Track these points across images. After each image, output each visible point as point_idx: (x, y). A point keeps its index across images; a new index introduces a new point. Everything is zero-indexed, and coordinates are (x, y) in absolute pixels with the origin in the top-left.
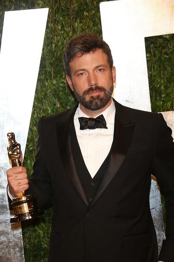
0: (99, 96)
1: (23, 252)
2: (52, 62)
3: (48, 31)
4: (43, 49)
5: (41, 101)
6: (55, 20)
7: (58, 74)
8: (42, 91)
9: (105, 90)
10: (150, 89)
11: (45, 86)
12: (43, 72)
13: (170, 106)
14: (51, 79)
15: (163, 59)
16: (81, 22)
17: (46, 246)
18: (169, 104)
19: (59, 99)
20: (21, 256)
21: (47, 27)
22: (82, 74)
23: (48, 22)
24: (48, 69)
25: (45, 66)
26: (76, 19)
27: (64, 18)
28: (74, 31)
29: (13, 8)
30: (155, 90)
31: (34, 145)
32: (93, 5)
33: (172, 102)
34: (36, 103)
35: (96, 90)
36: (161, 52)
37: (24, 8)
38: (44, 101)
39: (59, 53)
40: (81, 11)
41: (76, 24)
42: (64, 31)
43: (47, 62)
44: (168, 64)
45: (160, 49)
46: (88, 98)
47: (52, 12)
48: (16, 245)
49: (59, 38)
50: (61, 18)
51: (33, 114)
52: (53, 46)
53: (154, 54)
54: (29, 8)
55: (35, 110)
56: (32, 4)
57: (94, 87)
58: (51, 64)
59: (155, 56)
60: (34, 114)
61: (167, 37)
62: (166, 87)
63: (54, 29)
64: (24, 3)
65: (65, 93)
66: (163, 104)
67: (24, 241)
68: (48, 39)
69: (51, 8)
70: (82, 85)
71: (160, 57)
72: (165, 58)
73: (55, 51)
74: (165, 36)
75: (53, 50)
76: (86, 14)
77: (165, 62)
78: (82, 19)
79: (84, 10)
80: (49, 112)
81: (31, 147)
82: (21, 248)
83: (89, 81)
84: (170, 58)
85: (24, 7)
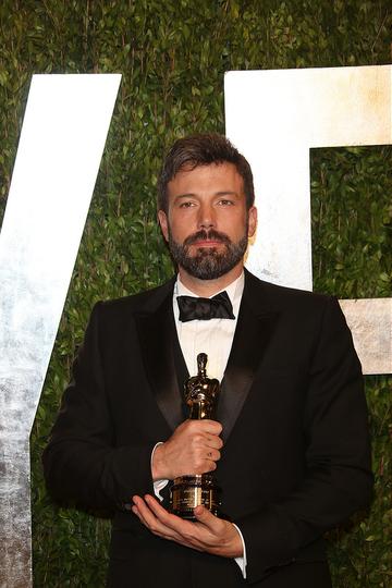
0: (214, 250)
1: (30, 562)
2: (119, 181)
3: (117, 119)
4: (104, 155)
5: (92, 259)
6: (133, 99)
7: (129, 206)
8: (95, 238)
9: (230, 241)
10: (314, 252)
11: (101, 229)
12: (101, 201)
13: (350, 288)
14: (115, 216)
15: (344, 194)
16: (184, 108)
17: (78, 552)
18: (349, 285)
19: (129, 257)
20: (25, 570)
21: (116, 112)
22: (188, 205)
23: (118, 101)
24: (111, 196)
25: (105, 188)
26: (175, 99)
27: (152, 96)
28: (169, 125)
29: (50, 68)
30: (324, 256)
31: (69, 347)
32: (210, 74)
33: (356, 282)
34: (81, 262)
35: (210, 237)
36: (340, 180)
37: (73, 71)
38: (97, 258)
39: (135, 166)
40: (186, 86)
41: (175, 111)
42: (150, 122)
43: (111, 182)
44: (352, 205)
45: (340, 173)
46: (192, 251)
47: (128, 82)
48: (18, 545)
49: (137, 135)
50: (145, 96)
51: (73, 282)
52: (125, 149)
53: (327, 182)
54: (82, 72)
55: (77, 276)
56: (88, 63)
57: (207, 231)
58: (117, 186)
59: (327, 185)
60: (76, 283)
61: (356, 151)
62: (346, 251)
63: (128, 116)
64: (74, 60)
65: (140, 247)
66: (338, 284)
67: (34, 540)
68: (115, 135)
69: (127, 75)
70: (186, 225)
71: (338, 189)
72: (347, 193)
73: (127, 161)
74: (350, 150)
75: (124, 158)
76: (195, 91)
77: (348, 200)
78: (187, 100)
79: (192, 83)
80: (106, 281)
81: (64, 348)
82: (27, 554)
83: (200, 217)
84: (358, 193)
85: (71, 68)
